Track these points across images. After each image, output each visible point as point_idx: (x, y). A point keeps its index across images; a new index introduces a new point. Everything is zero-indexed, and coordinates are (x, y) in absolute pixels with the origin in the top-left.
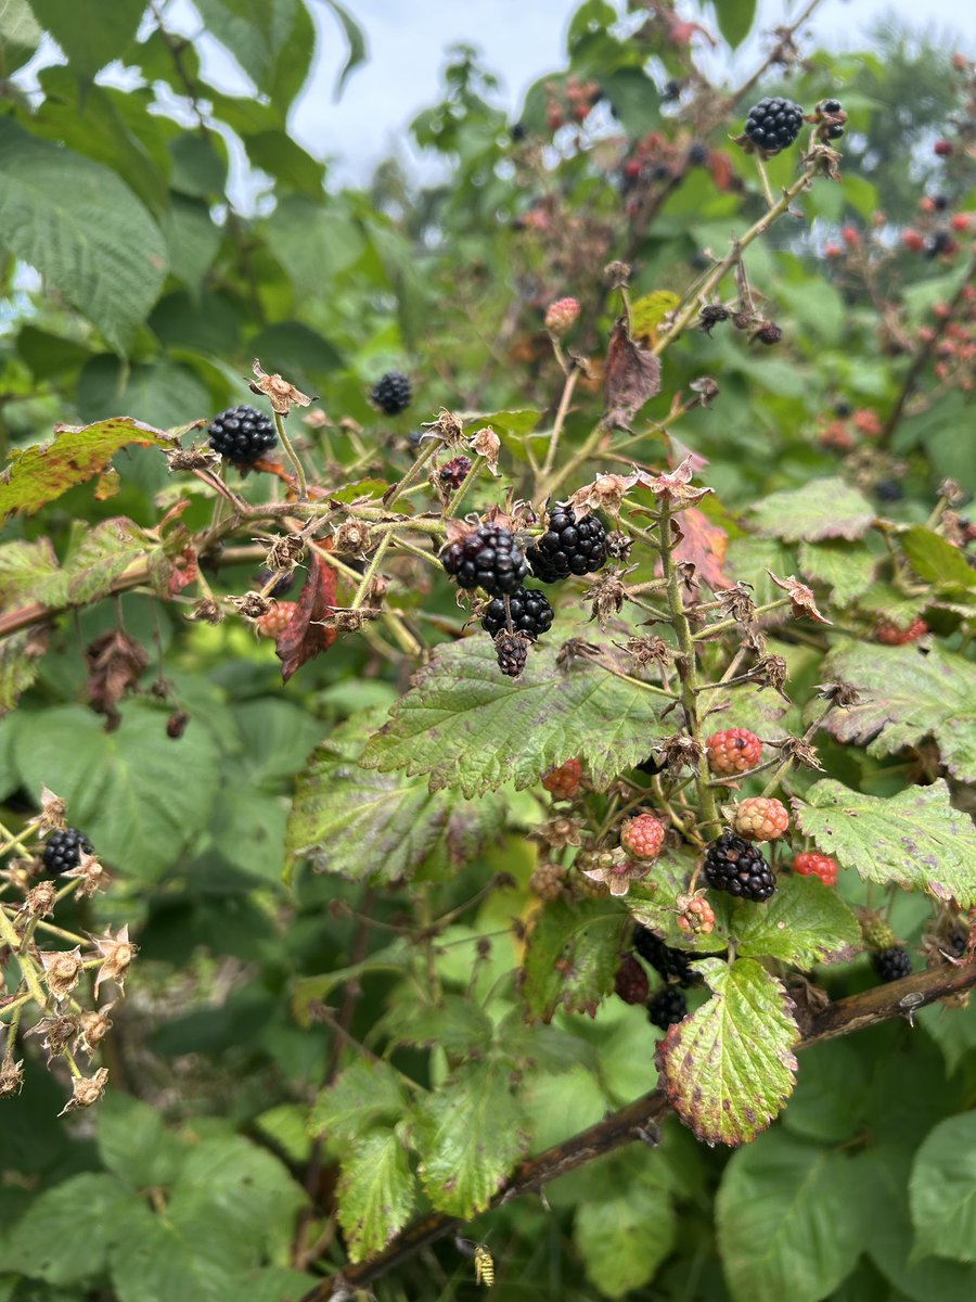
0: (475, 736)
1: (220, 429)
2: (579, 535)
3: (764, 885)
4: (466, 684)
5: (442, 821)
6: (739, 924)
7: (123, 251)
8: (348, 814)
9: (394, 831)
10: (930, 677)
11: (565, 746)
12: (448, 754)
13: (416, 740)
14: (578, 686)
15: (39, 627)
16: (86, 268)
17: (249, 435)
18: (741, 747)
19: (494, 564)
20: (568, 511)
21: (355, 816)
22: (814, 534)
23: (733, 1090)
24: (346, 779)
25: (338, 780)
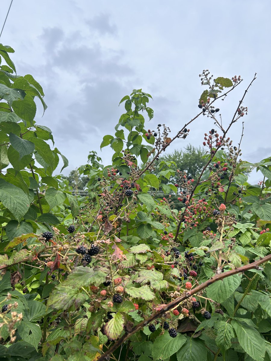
0: (80, 280)
1: (44, 235)
2: (95, 249)
3: (121, 300)
4: (79, 272)
5: (74, 301)
6: (118, 308)
7: (22, 203)
8: (58, 299)
9: (66, 302)
10: (153, 274)
11: (93, 281)
12: (76, 282)
13: (71, 281)
14: (96, 273)
15: (4, 270)
16: (15, 207)
17: (49, 236)
18: (118, 280)
19: (82, 250)
20: (94, 245)
21: (60, 299)
22: (138, 252)
23: (115, 331)
24: (58, 293)
25: (57, 293)
